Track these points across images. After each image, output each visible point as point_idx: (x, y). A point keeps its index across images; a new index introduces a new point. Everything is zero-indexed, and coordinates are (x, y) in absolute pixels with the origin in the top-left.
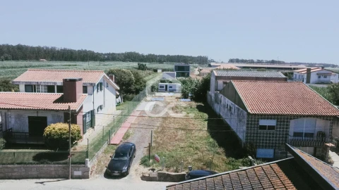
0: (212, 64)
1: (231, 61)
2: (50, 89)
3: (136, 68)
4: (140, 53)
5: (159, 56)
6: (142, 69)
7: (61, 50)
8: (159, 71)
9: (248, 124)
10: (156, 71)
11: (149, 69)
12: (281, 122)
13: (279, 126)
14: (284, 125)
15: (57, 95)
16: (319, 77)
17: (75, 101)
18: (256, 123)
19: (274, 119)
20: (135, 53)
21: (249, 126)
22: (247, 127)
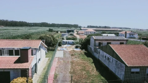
0: (82, 28)
1: (88, 27)
2: (11, 52)
3: (48, 31)
4: (48, 23)
5: (57, 24)
6: (51, 31)
7: (11, 21)
8: (59, 32)
9: (125, 71)
10: (57, 32)
11: (54, 31)
12: (142, 69)
13: (141, 72)
14: (143, 71)
15: (16, 58)
16: (130, 35)
17: (28, 62)
18: (130, 70)
19: (139, 68)
20: (46, 23)
21: (126, 72)
22: (125, 73)
